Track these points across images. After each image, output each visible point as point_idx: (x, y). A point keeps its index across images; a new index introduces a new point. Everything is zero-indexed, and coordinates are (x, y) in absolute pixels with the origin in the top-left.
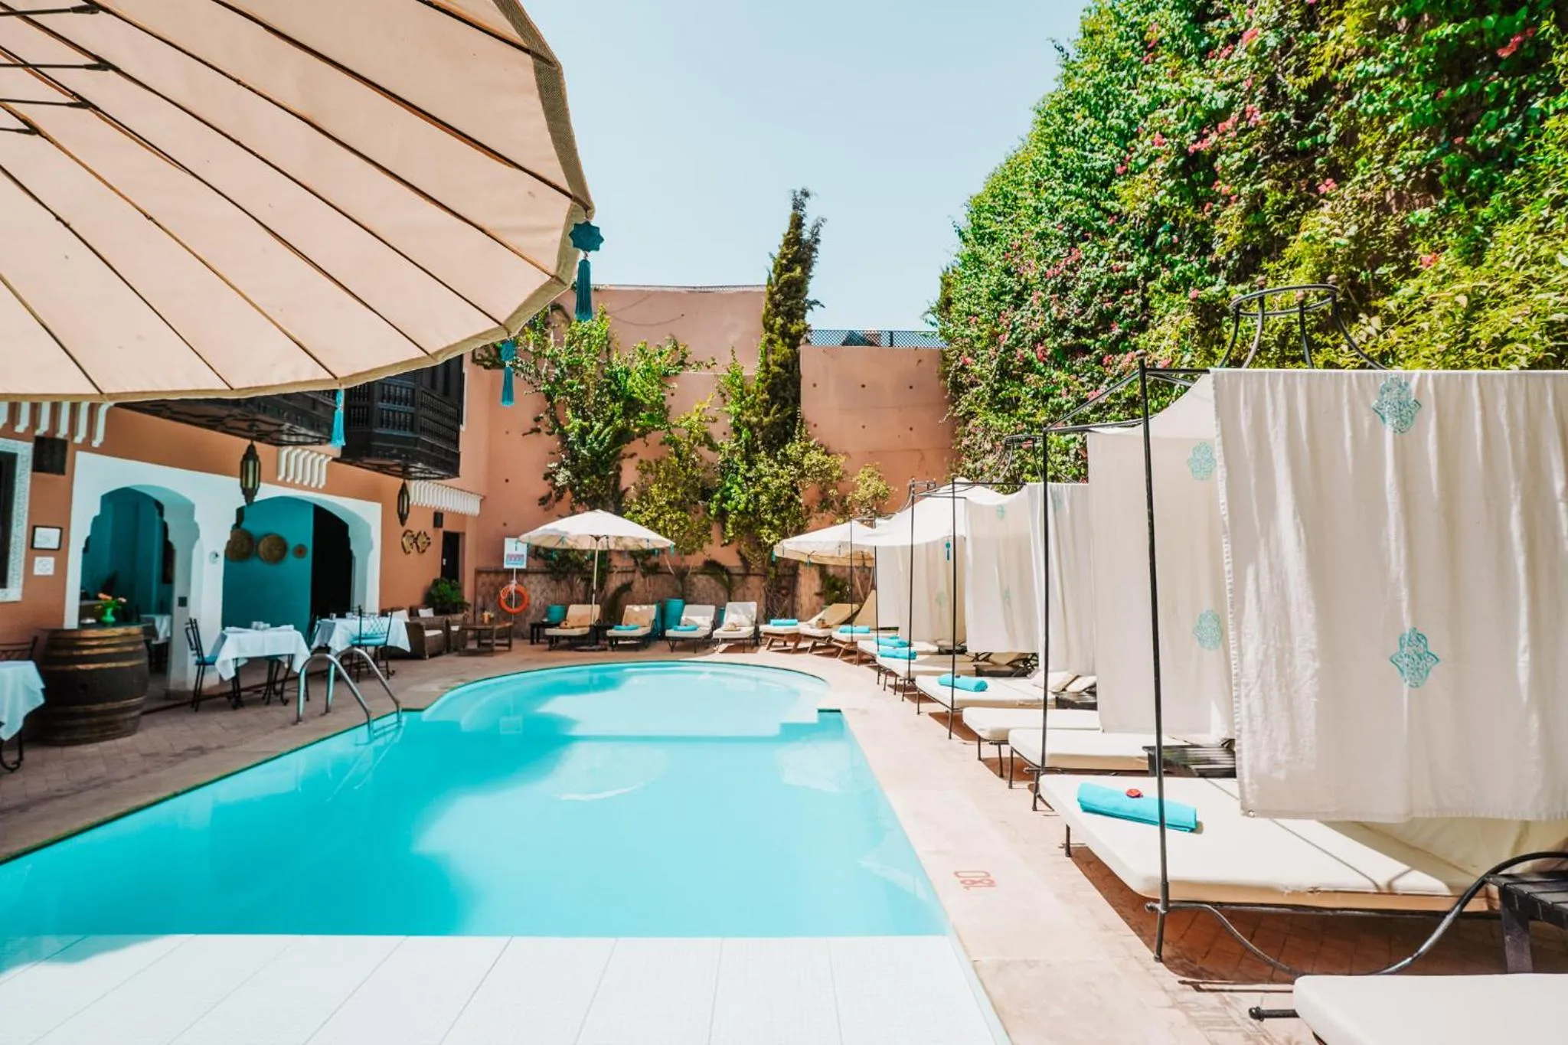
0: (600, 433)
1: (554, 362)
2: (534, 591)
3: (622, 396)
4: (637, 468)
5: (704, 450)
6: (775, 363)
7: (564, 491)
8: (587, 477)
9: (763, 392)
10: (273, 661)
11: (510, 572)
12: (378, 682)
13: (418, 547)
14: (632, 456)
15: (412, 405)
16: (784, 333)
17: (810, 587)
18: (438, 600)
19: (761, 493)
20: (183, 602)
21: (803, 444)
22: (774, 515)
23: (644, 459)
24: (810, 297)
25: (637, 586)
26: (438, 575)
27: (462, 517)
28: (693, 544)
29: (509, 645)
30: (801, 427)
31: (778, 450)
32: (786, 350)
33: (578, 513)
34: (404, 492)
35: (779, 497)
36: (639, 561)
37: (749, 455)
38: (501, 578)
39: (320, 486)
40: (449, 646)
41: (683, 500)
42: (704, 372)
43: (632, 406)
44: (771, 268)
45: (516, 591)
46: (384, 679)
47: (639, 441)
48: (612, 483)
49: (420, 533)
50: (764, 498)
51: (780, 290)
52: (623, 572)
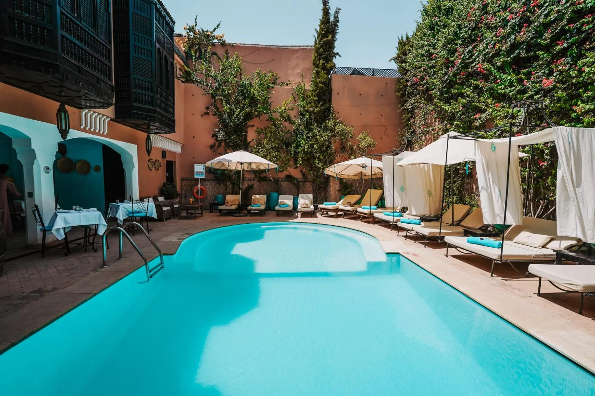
0: (238, 115)
1: (215, 78)
2: (209, 188)
3: (248, 96)
4: (256, 132)
5: (287, 124)
6: (320, 82)
7: (221, 143)
8: (232, 135)
9: (315, 96)
10: (86, 228)
11: (197, 179)
12: (144, 234)
13: (155, 167)
14: (253, 126)
15: (151, 92)
16: (324, 68)
17: (335, 188)
18: (166, 193)
19: (314, 144)
20: (31, 195)
21: (334, 121)
22: (320, 154)
23: (259, 127)
24: (335, 51)
25: (255, 186)
26: (165, 181)
27: (174, 153)
28: (283, 167)
29: (202, 214)
30: (333, 113)
31: (322, 124)
32: (325, 76)
33: (228, 153)
34: (148, 139)
35: (323, 146)
36: (257, 175)
37: (308, 126)
38: (193, 183)
39: (105, 134)
40: (174, 214)
41: (278, 147)
42: (285, 87)
43: (254, 101)
44: (316, 35)
45: (201, 189)
46: (147, 233)
47: (256, 119)
48: (243, 139)
49: (156, 161)
50: (316, 146)
51: (321, 47)
52: (249, 180)
